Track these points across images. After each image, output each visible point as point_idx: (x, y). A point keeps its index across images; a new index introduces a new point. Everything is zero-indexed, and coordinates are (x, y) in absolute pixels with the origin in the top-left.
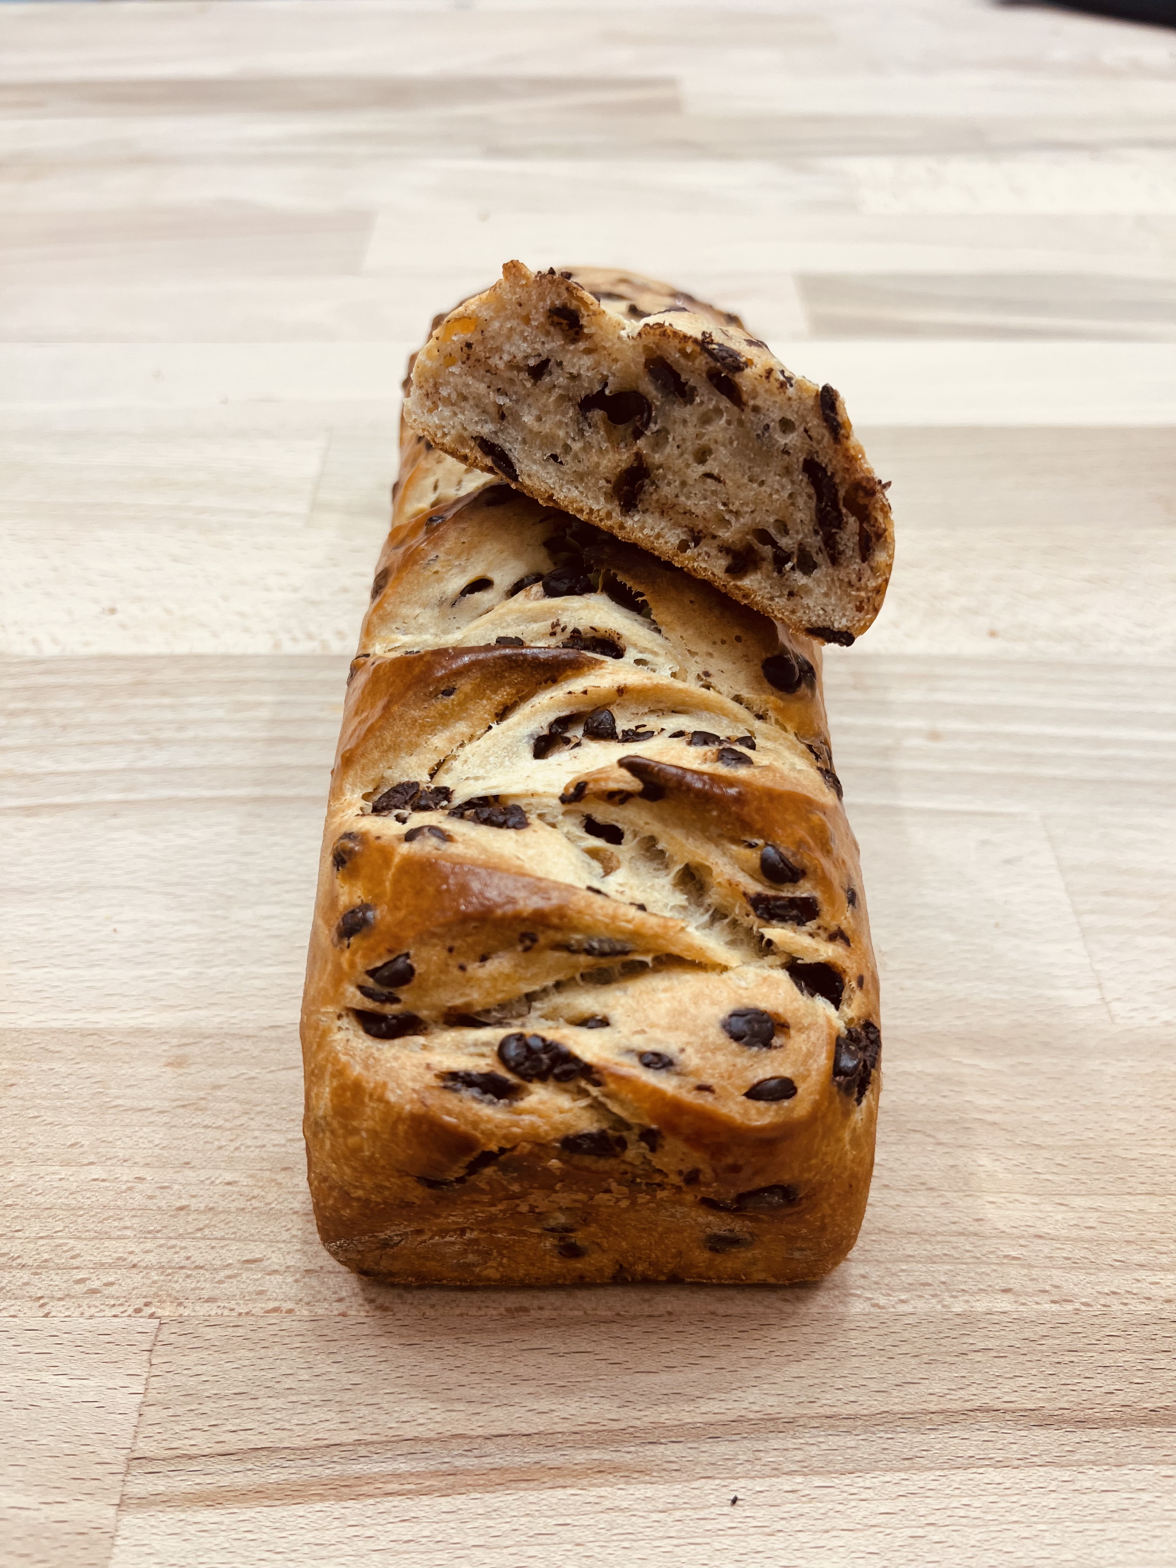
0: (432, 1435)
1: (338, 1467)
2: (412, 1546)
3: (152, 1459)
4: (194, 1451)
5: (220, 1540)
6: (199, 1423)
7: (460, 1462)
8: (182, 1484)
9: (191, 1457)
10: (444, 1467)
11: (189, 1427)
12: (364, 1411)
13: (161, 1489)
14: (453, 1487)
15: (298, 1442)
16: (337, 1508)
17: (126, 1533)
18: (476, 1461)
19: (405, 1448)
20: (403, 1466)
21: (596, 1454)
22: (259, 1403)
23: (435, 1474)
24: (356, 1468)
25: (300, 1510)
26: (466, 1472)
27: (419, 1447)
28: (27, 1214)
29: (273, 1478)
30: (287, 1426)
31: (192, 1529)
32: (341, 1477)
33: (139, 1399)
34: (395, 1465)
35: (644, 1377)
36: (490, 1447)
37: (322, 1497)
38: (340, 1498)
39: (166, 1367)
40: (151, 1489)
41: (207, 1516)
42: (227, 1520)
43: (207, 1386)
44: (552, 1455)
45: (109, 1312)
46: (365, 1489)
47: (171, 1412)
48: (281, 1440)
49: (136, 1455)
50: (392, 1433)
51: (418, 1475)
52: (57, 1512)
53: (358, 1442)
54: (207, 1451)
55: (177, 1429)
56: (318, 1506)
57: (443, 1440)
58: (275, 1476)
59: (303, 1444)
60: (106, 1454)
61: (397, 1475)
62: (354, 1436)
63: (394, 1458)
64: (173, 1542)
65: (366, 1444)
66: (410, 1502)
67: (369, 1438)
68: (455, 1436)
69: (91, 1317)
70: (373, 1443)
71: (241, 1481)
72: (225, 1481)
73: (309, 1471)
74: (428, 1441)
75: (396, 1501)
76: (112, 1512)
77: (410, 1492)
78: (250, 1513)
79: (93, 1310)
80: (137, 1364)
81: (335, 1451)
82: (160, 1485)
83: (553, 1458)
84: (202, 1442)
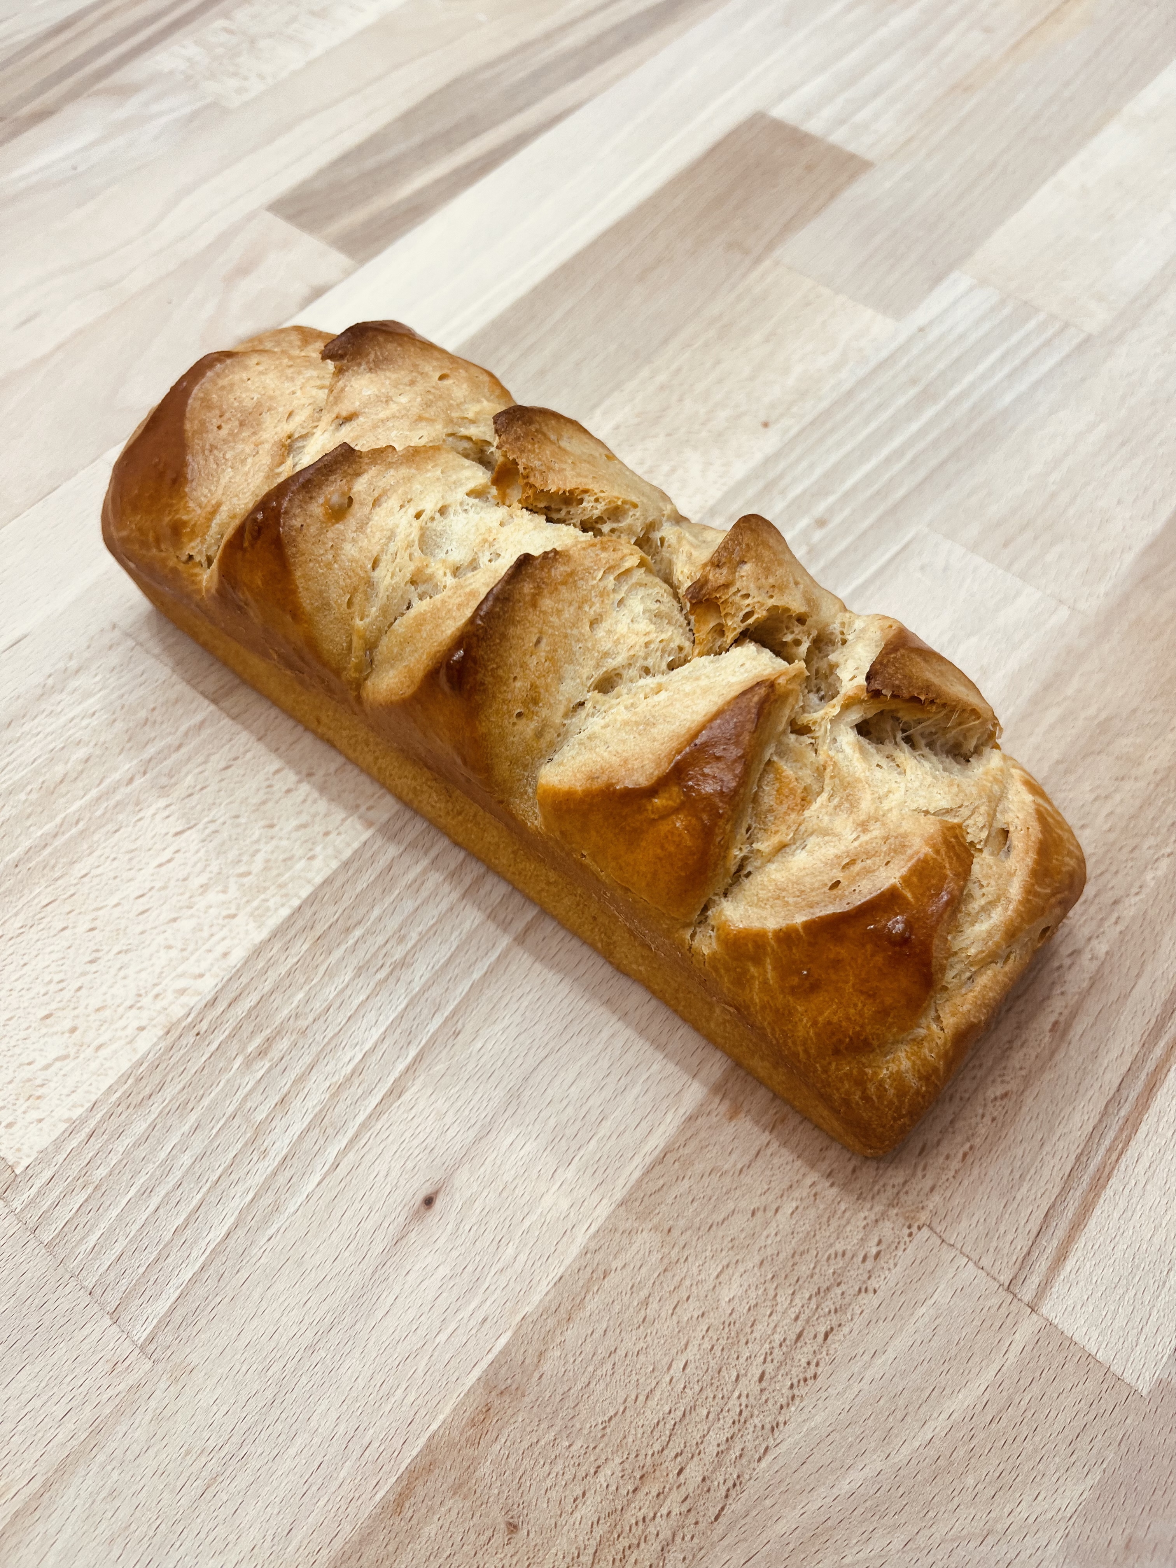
0: (1098, 1117)
1: (1085, 1177)
2: (1153, 1167)
3: (1015, 1277)
4: (1025, 1250)
5: (1088, 1265)
6: (1009, 1237)
7: (1123, 1113)
8: (1042, 1266)
9: (1029, 1253)
10: (1120, 1122)
11: (1008, 1245)
12: (1061, 1144)
13: (1037, 1281)
14: (1134, 1126)
15: (1057, 1190)
16: (1108, 1192)
17: (1053, 1315)
18: (1127, 1105)
19: (1096, 1136)
20: (1107, 1142)
21: (1162, 1043)
22: (1019, 1198)
23: (1121, 1130)
24: (1092, 1168)
25: (1097, 1211)
26: (1130, 1113)
27: (1101, 1128)
28: (788, 1269)
29: (1070, 1215)
30: (1043, 1190)
31: (1073, 1276)
32: (1092, 1179)
33: (971, 1264)
34: (1103, 1147)
35: (1134, 992)
36: (1124, 1093)
37: (1098, 1196)
38: (1104, 1187)
39: (960, 1238)
40: (1034, 1286)
41: (1070, 1264)
42: (1079, 1253)
43: (988, 1221)
44: (1148, 1064)
45: (900, 1252)
46: (1107, 1171)
47: (992, 1250)
48: (1050, 1198)
49: (1007, 1284)
50: (1083, 1137)
51: (1116, 1139)
52: (1016, 1348)
53: (1078, 1158)
54: (1030, 1243)
55: (1005, 1251)
56: (1101, 1201)
57: (1105, 1113)
58: (1070, 1213)
59: (1060, 1188)
60: (995, 1301)
61: (1110, 1150)
62: (1073, 1158)
63: (1099, 1144)
64: (1074, 1291)
65: (1081, 1154)
66: (1129, 1152)
67: (1079, 1150)
68: (1106, 1106)
69: (895, 1265)
70: (1083, 1151)
71: (1061, 1233)
72: (1055, 1242)
73: (1078, 1193)
74: (1100, 1121)
75: (1124, 1158)
76: (1034, 1315)
77: (1123, 1148)
78: (1083, 1240)
79: (891, 1262)
80: (947, 1254)
81: (1074, 1173)
82: (1035, 1280)
83: (1150, 1066)
84: (1022, 1244)
